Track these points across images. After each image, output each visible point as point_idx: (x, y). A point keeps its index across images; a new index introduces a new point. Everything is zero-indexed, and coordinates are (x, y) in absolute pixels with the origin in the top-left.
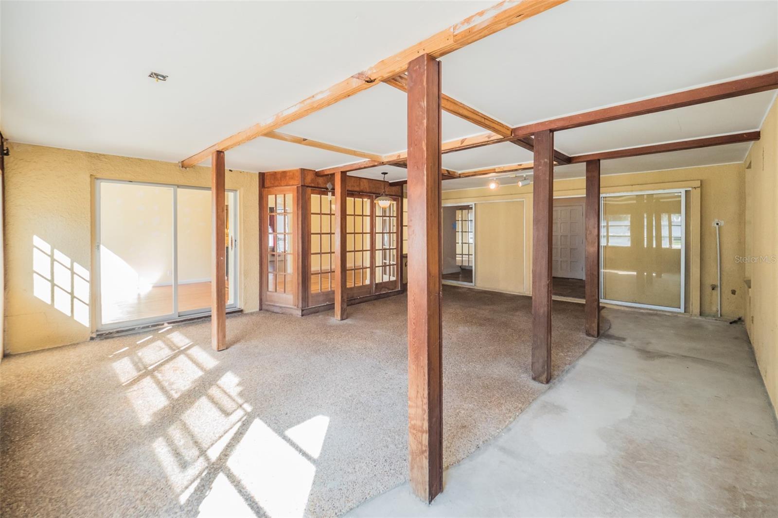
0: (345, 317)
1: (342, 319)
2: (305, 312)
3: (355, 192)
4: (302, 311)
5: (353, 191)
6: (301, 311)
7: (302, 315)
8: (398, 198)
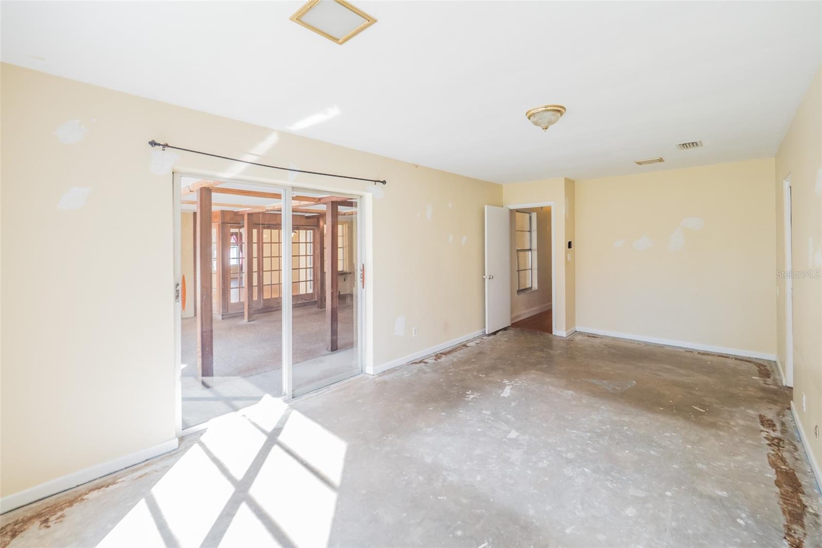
0: (251, 320)
1: (249, 321)
2: (224, 317)
3: (272, 225)
4: (223, 315)
5: (270, 225)
6: (221, 316)
7: (223, 319)
8: (315, 228)
